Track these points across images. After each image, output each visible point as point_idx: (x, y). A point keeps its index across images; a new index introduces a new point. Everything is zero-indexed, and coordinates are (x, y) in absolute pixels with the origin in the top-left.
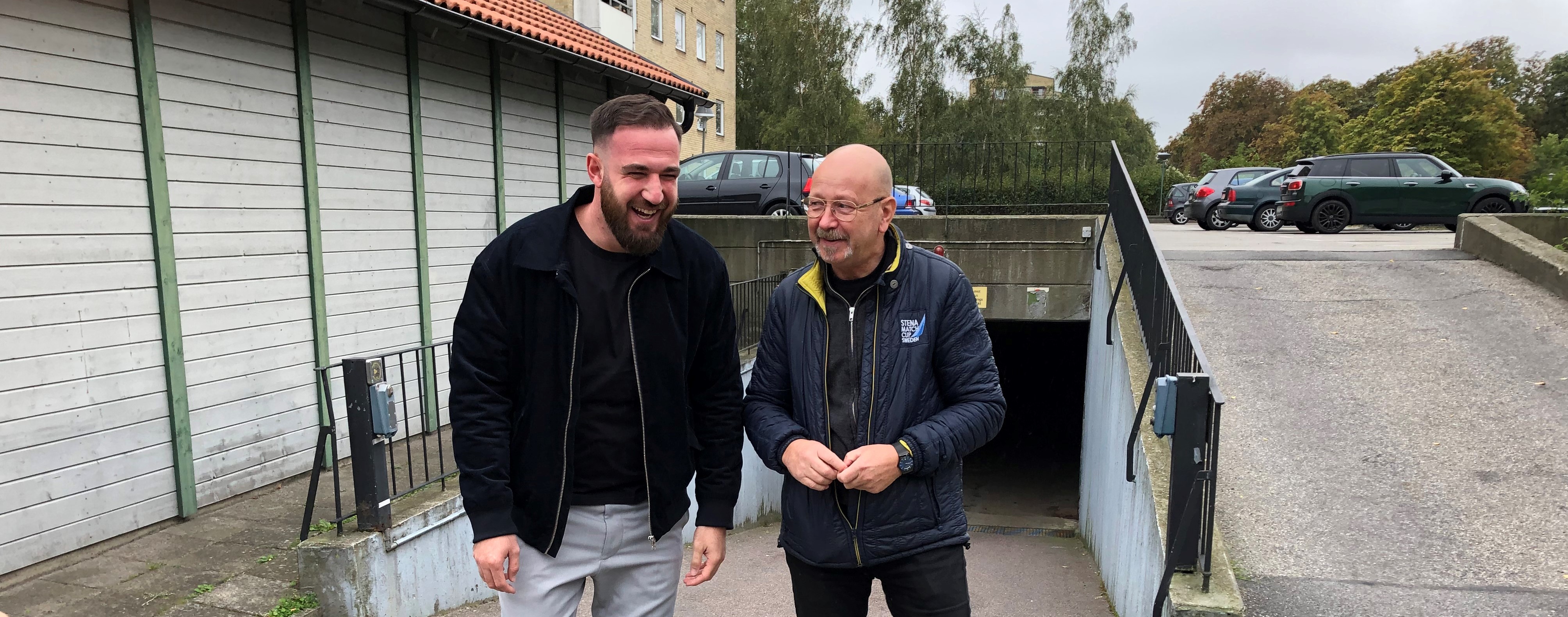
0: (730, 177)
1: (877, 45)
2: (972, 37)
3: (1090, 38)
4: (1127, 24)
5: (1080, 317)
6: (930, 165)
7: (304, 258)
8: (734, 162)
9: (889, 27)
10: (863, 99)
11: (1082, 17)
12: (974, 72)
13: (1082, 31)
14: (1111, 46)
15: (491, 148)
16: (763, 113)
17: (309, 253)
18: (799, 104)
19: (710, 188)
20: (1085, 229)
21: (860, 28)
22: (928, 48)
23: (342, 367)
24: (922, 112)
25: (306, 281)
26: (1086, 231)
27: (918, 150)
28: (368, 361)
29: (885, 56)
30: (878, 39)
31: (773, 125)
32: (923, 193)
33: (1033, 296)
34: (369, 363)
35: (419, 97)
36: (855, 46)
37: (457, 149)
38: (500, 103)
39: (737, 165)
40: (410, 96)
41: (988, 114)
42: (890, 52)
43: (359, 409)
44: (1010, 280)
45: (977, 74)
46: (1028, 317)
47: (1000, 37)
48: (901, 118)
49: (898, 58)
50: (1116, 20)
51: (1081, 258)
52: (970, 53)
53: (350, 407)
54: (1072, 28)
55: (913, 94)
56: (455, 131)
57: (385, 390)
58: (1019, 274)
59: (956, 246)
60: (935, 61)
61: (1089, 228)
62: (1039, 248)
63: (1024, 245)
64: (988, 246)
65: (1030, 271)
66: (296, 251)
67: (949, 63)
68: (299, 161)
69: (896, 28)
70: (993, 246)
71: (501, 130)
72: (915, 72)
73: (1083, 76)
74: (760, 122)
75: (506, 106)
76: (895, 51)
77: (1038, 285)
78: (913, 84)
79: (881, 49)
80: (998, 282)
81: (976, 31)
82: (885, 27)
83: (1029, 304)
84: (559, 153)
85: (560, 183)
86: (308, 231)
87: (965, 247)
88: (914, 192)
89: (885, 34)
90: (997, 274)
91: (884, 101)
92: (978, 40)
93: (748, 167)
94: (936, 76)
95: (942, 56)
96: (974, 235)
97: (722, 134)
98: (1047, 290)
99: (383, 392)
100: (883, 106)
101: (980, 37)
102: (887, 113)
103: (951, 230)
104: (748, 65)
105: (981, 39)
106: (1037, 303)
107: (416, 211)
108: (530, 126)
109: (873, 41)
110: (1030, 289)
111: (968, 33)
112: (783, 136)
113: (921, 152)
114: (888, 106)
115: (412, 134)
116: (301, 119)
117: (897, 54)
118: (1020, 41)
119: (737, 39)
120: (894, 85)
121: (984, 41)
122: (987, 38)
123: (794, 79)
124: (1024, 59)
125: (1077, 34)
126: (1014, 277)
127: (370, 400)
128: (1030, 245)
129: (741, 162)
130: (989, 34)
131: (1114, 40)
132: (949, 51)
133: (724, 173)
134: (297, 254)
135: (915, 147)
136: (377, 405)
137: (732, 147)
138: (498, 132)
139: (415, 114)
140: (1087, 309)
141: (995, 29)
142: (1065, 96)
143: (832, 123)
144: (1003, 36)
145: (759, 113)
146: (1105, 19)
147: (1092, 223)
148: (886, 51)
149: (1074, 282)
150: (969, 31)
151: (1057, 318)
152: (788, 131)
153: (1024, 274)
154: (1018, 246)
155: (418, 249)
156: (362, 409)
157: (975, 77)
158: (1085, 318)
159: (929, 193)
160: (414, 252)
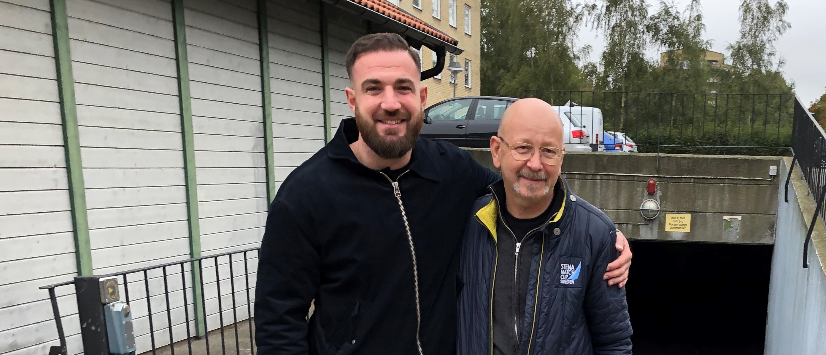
0: (476, 118)
1: (592, 20)
2: (666, 17)
3: (755, 22)
4: (784, 12)
5: (766, 241)
6: (632, 116)
7: (63, 172)
8: (479, 106)
9: (602, 7)
10: (580, 64)
11: (750, 5)
12: (667, 45)
13: (749, 16)
14: (771, 28)
15: (259, 79)
16: (502, 71)
17: (68, 168)
18: (530, 66)
19: (459, 127)
20: (771, 168)
21: (580, 8)
22: (631, 25)
23: (73, 285)
24: (627, 75)
25: (65, 195)
26: (773, 171)
27: (623, 105)
28: (101, 280)
29: (599, 29)
30: (593, 16)
31: (510, 81)
32: (627, 138)
33: (728, 223)
34: (102, 282)
35: (183, 25)
36: (576, 21)
37: (225, 77)
38: (267, 37)
39: (481, 109)
40: (174, 22)
41: (677, 77)
42: (604, 27)
43: (93, 328)
44: (710, 209)
45: (669, 46)
46: (724, 240)
47: (688, 18)
48: (610, 79)
49: (609, 32)
50: (776, 8)
51: (768, 193)
52: (664, 29)
53: (84, 326)
54: (741, 13)
55: (620, 60)
56: (222, 61)
57: (120, 310)
58: (717, 204)
59: (666, 180)
60: (638, 35)
61: (775, 168)
62: (734, 183)
63: (722, 180)
64: (692, 180)
65: (726, 203)
66: (53, 166)
67: (648, 37)
68: (54, 76)
69: (608, 8)
70: (696, 181)
71: (268, 62)
72: (622, 42)
73: (750, 52)
74: (499, 78)
75: (272, 40)
76: (607, 26)
77: (732, 214)
78: (621, 53)
79: (596, 23)
80: (700, 211)
81: (670, 12)
82: (599, 7)
83: (725, 230)
84: (324, 87)
85: (325, 114)
86: (66, 146)
87: (673, 180)
88: (620, 136)
89: (599, 12)
90: (699, 204)
91: (598, 65)
92: (670, 20)
93: (491, 110)
94: (639, 47)
95: (643, 32)
96: (681, 170)
97: (469, 86)
98: (740, 218)
99: (118, 312)
100: (596, 70)
101: (672, 18)
102: (599, 75)
103: (662, 167)
104: (489, 33)
105: (673, 19)
106: (731, 229)
107: (183, 132)
108: (295, 61)
109: (590, 16)
110: (726, 217)
111: (663, 13)
112: (518, 89)
113: (625, 106)
114: (601, 69)
115: (177, 60)
116: (54, 36)
117: (608, 29)
118: (703, 21)
119: (482, 12)
120: (605, 53)
121: (676, 20)
122: (678, 19)
123: (526, 47)
124: (704, 36)
125: (745, 19)
126: (713, 206)
127: (105, 320)
128: (727, 180)
129: (485, 107)
130: (681, 16)
131: (774, 23)
132: (648, 28)
133: (471, 115)
134: (55, 169)
135: (621, 102)
136: (112, 324)
137: (478, 95)
138: (265, 64)
139: (180, 41)
140: (772, 235)
141: (685, 11)
142: (735, 67)
143: (556, 81)
144: (690, 17)
145: (499, 71)
146: (767, 7)
147: (777, 163)
148: (600, 26)
149: (762, 212)
150: (664, 12)
151: (748, 242)
152: (522, 85)
153: (721, 205)
154: (717, 181)
155: (185, 168)
156: (96, 329)
157: (668, 49)
158: (770, 242)
159: (632, 138)
160: (182, 171)
